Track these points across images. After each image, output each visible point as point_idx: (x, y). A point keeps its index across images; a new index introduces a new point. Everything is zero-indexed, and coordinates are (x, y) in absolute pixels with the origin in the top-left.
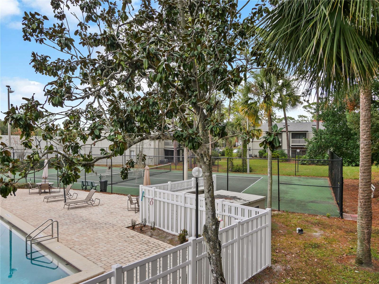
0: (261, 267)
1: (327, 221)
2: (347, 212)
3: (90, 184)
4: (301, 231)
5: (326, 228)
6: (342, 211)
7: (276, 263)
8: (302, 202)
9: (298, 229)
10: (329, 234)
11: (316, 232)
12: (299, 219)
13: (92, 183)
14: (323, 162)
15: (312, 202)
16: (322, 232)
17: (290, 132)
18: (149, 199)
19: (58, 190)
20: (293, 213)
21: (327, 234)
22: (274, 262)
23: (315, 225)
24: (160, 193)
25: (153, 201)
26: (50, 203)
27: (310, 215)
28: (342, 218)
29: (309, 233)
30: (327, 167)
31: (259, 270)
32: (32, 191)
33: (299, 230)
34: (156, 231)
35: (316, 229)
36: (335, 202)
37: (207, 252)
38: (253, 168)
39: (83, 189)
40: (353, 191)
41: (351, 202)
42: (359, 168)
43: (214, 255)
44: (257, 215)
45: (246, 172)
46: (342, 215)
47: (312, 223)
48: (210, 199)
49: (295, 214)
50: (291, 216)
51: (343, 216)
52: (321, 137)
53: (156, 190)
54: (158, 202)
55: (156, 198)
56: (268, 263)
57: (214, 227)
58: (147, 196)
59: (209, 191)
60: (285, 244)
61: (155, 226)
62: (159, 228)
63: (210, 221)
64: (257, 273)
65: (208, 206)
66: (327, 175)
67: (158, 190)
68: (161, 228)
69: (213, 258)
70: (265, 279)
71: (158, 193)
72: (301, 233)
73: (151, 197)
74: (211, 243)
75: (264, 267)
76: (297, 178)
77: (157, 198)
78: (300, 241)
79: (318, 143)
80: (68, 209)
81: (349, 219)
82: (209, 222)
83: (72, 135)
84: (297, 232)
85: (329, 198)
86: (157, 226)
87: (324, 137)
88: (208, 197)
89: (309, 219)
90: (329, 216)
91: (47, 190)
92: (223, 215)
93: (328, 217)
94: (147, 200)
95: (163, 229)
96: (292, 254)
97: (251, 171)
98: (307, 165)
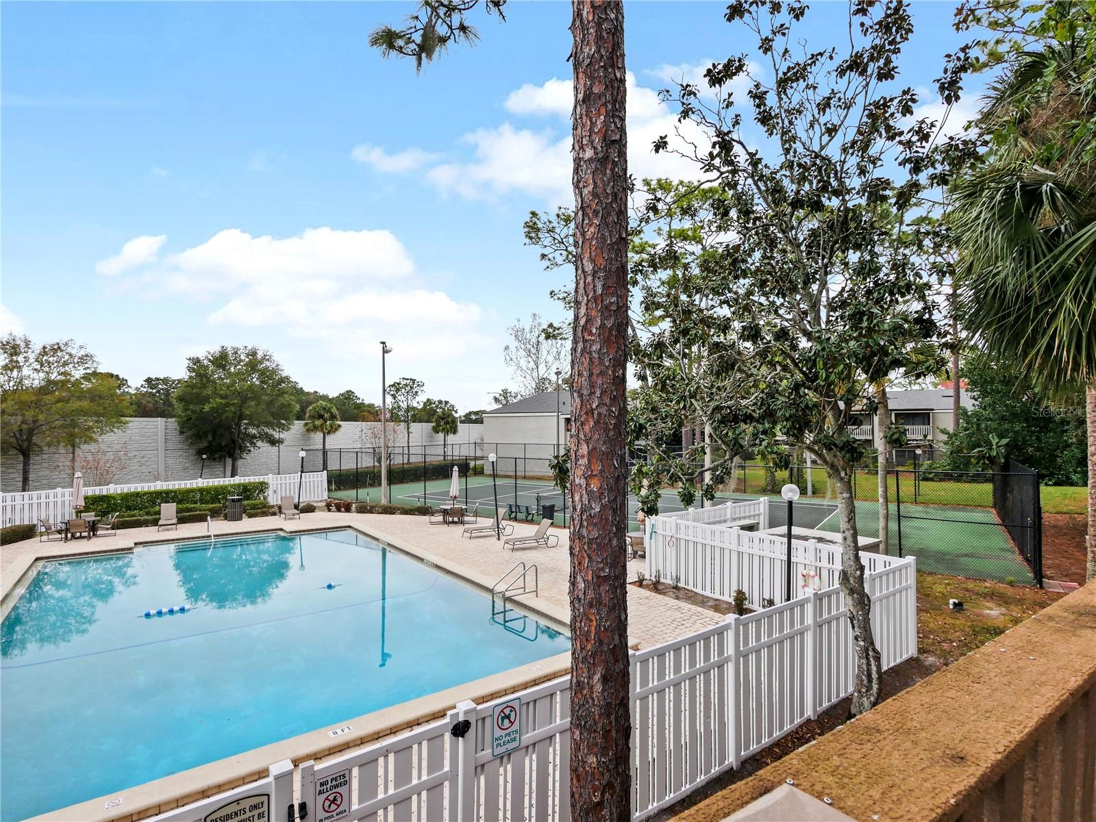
0: (901, 657)
1: (1010, 591)
2: (1051, 578)
3: (523, 509)
4: (959, 606)
5: (1011, 603)
6: (1039, 577)
7: (925, 652)
8: (945, 554)
9: (951, 601)
10: (1018, 613)
11: (991, 609)
12: (948, 584)
13: (527, 508)
14: (973, 477)
15: (967, 555)
16: (1003, 610)
17: (891, 410)
18: (664, 537)
19: (474, 519)
20: (930, 574)
21: (1014, 614)
22: (921, 651)
23: (985, 598)
24: (687, 527)
25: (674, 540)
26: (476, 540)
27: (969, 578)
28: (1041, 587)
29: (977, 611)
30: (989, 487)
31: (899, 661)
32: (433, 519)
33: (954, 603)
34: (682, 592)
35: (988, 604)
36: (1019, 558)
37: (847, 609)
38: (817, 486)
39: (510, 519)
40: (1056, 538)
41: (1056, 559)
42: (1088, 489)
43: (860, 613)
44: (888, 568)
45: (807, 494)
46: (1040, 583)
47: (977, 594)
48: (852, 532)
49: (936, 577)
50: (929, 579)
51: (1044, 585)
52: (978, 425)
53: (679, 521)
54: (683, 543)
55: (678, 536)
56: (911, 651)
57: (858, 573)
58: (660, 531)
59: (850, 520)
60: (932, 625)
61: (679, 585)
62: (686, 587)
63: (852, 563)
64: (896, 664)
65: (848, 542)
66: (991, 502)
67: (683, 522)
68: (690, 587)
69: (858, 619)
70: (915, 674)
71: (683, 527)
72: (960, 610)
73: (668, 533)
74: (855, 595)
75: (905, 657)
76: (919, 508)
77: (682, 536)
78: (960, 622)
79: (971, 437)
80: (513, 550)
81: (1056, 590)
82: (851, 566)
83: (450, 420)
84: (951, 607)
85: (1003, 550)
86: (682, 584)
87: (987, 427)
88: (848, 529)
89: (970, 585)
90: (1011, 582)
91: (456, 519)
92: (816, 567)
93: (1011, 584)
94: (660, 538)
95: (695, 590)
96: (952, 642)
97: (814, 493)
98: (936, 481)
